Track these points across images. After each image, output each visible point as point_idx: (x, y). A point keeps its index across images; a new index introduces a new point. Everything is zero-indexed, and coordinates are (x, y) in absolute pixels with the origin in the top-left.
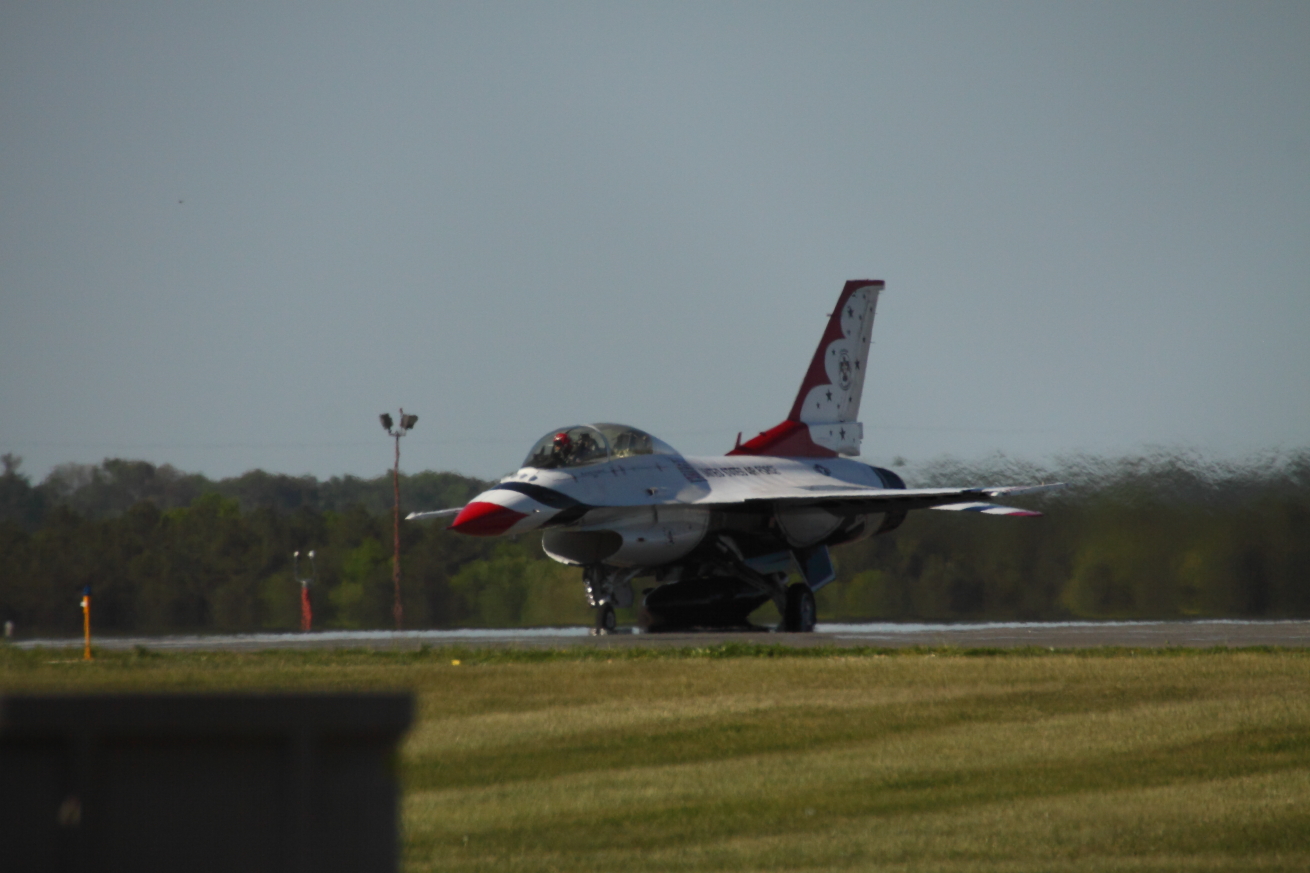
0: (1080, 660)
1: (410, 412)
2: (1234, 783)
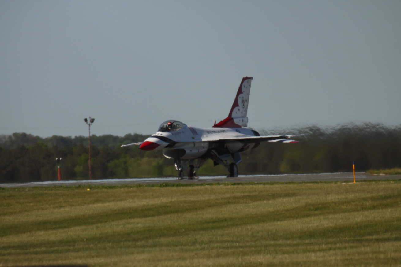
0: (263, 186)
1: (92, 118)
2: (303, 219)
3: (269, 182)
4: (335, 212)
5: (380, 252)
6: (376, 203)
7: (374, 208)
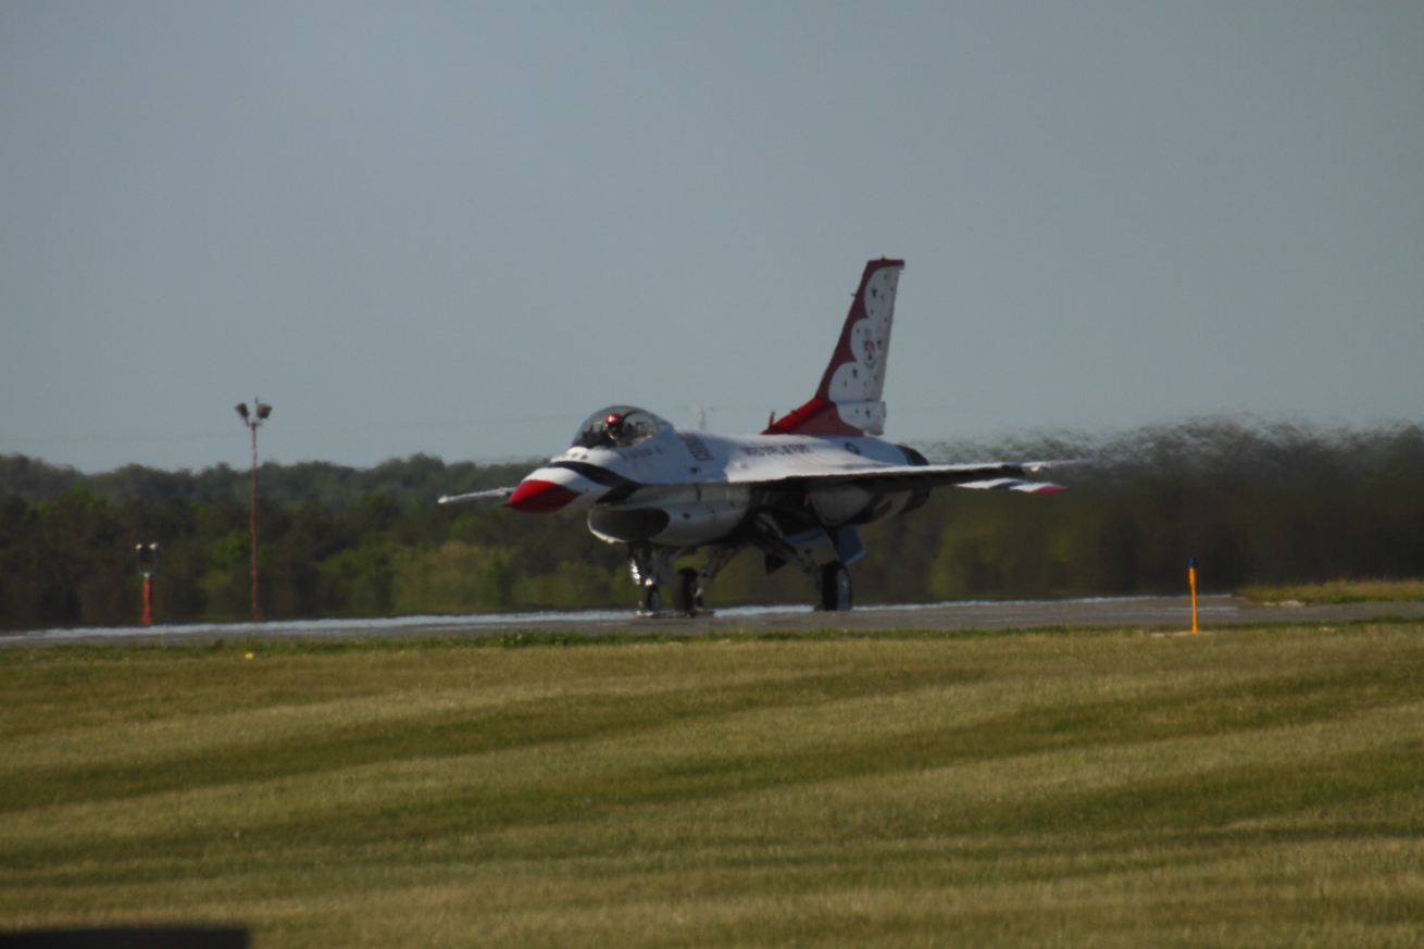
0: (872, 643)
1: (264, 402)
2: (1012, 762)
3: (893, 629)
4: (1127, 738)
5: (1283, 880)
6: (1270, 706)
7: (1261, 721)
